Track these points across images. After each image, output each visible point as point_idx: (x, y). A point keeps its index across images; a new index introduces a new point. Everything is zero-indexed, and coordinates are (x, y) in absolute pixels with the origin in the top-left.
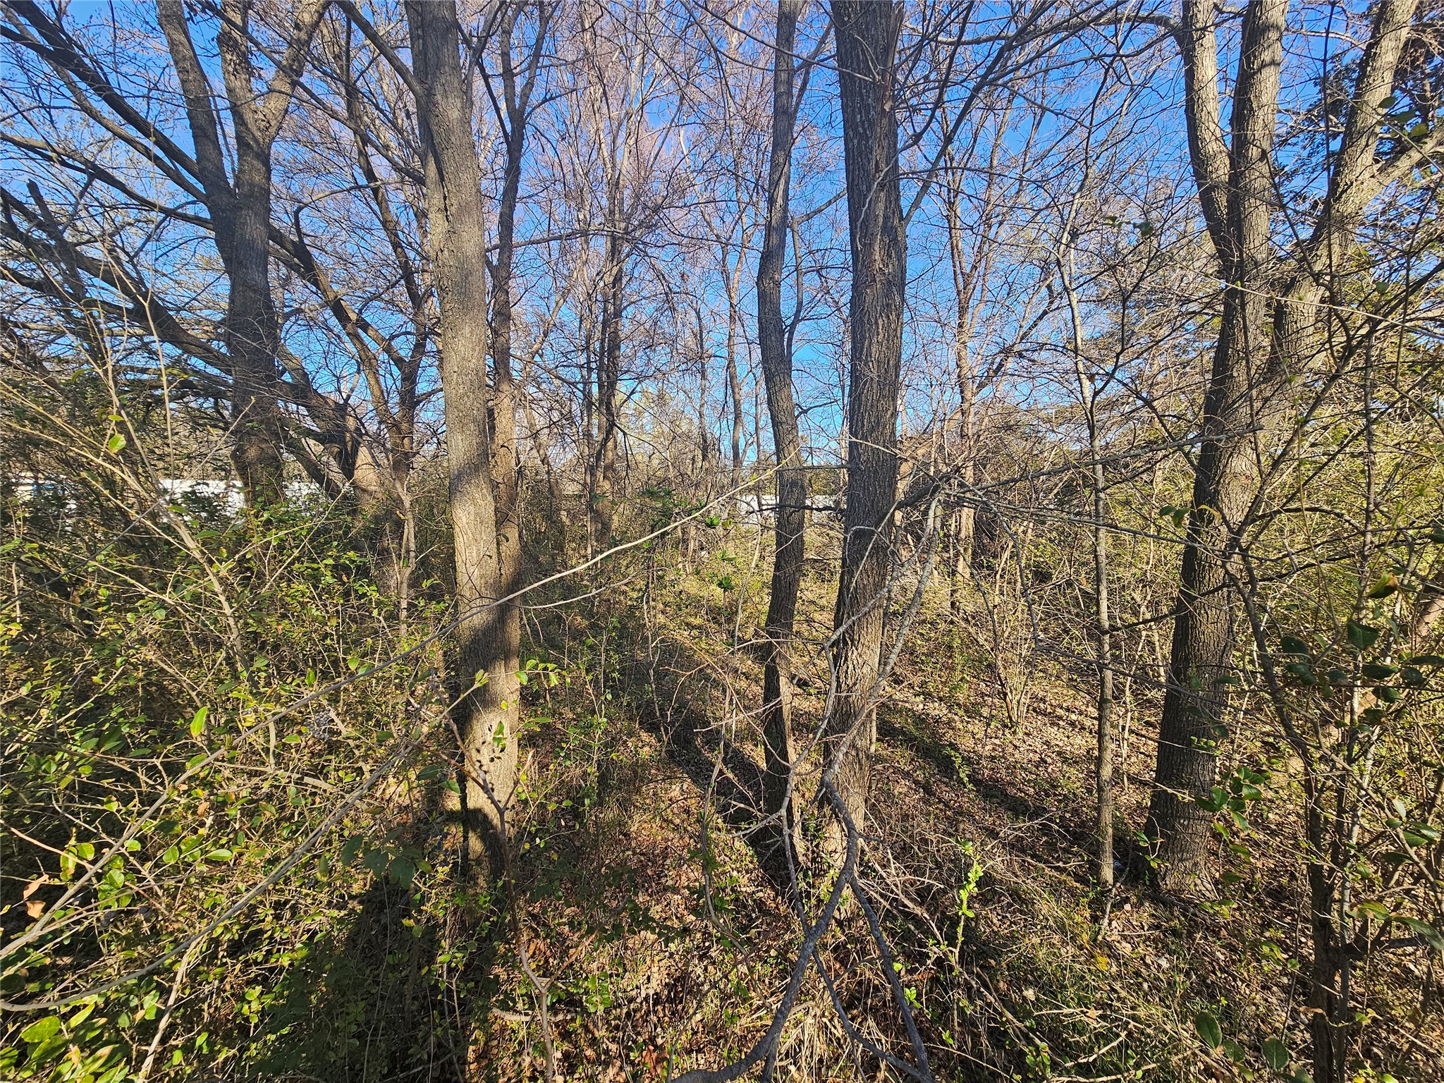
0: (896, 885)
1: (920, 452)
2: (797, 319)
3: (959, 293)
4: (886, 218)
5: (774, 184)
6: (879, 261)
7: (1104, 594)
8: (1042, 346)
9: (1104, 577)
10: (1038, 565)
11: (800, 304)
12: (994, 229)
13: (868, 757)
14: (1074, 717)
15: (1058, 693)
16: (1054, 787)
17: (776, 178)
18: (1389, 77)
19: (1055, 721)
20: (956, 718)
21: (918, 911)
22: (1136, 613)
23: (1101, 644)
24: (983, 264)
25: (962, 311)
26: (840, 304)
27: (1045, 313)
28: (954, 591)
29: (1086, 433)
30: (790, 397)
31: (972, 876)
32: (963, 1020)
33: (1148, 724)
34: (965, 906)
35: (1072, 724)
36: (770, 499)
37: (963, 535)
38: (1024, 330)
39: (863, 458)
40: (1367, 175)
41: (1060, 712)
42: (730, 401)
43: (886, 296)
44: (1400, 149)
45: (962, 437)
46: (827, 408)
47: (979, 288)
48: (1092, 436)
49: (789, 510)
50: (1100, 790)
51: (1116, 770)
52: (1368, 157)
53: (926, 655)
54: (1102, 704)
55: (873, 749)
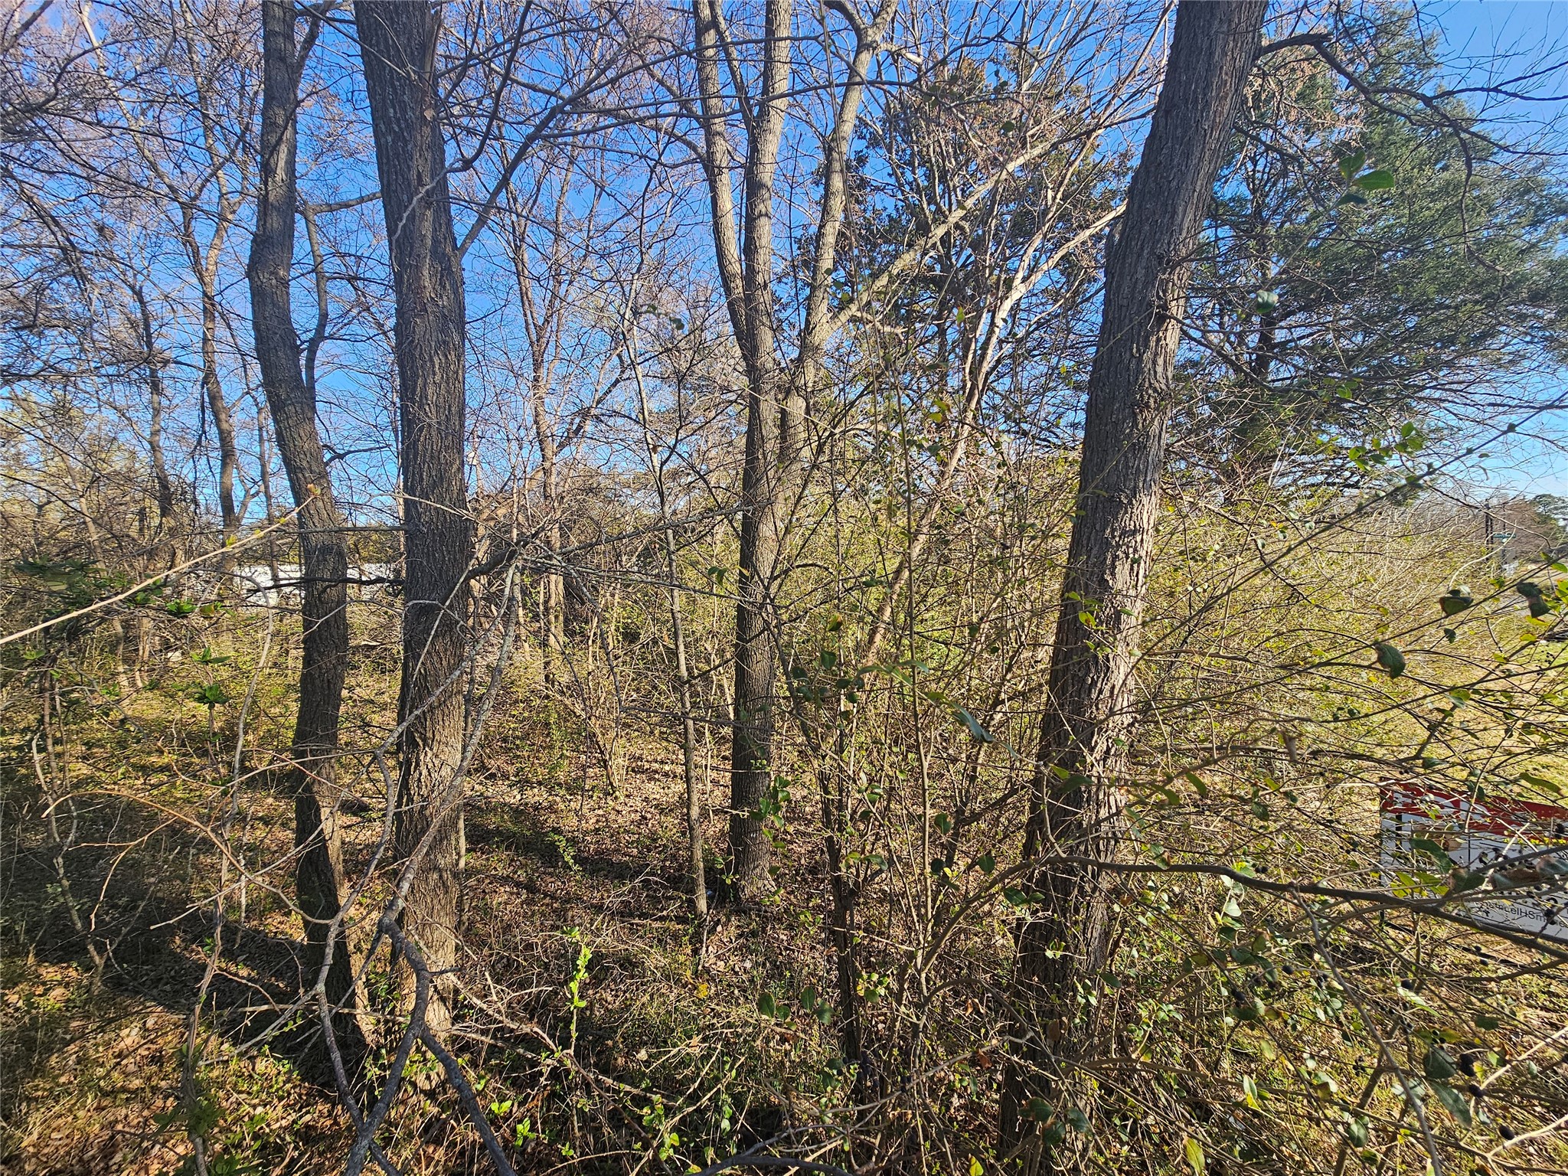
0: (499, 1012)
1: (501, 512)
2: (320, 336)
3: (532, 344)
4: (435, 241)
5: (269, 150)
6: (430, 288)
7: (682, 648)
8: (617, 413)
9: (681, 632)
10: (626, 626)
11: (324, 317)
12: (564, 286)
13: (455, 875)
14: (667, 768)
15: (652, 750)
16: (655, 840)
17: (273, 140)
18: (832, 253)
19: (651, 775)
20: (558, 799)
21: (526, 1029)
22: (708, 662)
23: (683, 695)
24: (555, 319)
25: (537, 365)
26: (386, 328)
27: (617, 381)
28: (547, 664)
29: (658, 501)
30: (313, 435)
31: (581, 962)
32: (584, 1122)
33: (725, 758)
34: (576, 998)
35: (666, 775)
36: (291, 571)
37: (552, 603)
38: (600, 394)
39: (425, 518)
40: (824, 320)
41: (656, 766)
42: (212, 432)
43: (442, 331)
44: (843, 306)
45: (546, 498)
46: (375, 454)
47: (552, 343)
48: (662, 503)
49: (319, 586)
50: (691, 829)
51: (702, 808)
52: (824, 307)
53: (521, 739)
54: (686, 748)
55: (462, 864)
